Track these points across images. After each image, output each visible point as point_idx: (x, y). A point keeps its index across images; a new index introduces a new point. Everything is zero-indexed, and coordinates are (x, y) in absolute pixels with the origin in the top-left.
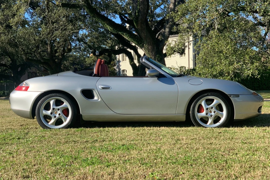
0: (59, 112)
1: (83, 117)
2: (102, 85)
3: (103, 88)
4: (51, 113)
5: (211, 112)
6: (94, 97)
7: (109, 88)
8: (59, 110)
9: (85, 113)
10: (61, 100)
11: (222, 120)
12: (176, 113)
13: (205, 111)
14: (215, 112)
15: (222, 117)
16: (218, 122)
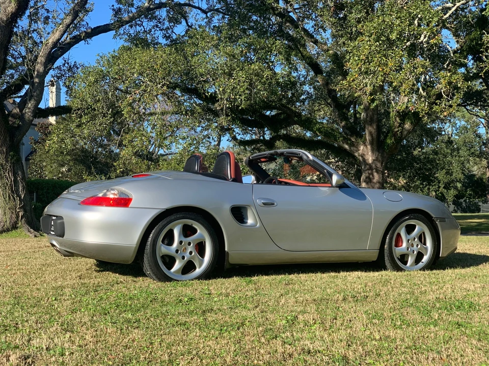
0: (190, 249)
1: (230, 257)
2: (264, 198)
3: (264, 204)
4: (177, 251)
5: (412, 246)
6: (245, 221)
7: (273, 204)
8: (189, 244)
9: (235, 250)
10: (193, 226)
11: (425, 259)
12: (369, 248)
13: (404, 245)
14: (417, 245)
15: (426, 254)
16: (421, 263)
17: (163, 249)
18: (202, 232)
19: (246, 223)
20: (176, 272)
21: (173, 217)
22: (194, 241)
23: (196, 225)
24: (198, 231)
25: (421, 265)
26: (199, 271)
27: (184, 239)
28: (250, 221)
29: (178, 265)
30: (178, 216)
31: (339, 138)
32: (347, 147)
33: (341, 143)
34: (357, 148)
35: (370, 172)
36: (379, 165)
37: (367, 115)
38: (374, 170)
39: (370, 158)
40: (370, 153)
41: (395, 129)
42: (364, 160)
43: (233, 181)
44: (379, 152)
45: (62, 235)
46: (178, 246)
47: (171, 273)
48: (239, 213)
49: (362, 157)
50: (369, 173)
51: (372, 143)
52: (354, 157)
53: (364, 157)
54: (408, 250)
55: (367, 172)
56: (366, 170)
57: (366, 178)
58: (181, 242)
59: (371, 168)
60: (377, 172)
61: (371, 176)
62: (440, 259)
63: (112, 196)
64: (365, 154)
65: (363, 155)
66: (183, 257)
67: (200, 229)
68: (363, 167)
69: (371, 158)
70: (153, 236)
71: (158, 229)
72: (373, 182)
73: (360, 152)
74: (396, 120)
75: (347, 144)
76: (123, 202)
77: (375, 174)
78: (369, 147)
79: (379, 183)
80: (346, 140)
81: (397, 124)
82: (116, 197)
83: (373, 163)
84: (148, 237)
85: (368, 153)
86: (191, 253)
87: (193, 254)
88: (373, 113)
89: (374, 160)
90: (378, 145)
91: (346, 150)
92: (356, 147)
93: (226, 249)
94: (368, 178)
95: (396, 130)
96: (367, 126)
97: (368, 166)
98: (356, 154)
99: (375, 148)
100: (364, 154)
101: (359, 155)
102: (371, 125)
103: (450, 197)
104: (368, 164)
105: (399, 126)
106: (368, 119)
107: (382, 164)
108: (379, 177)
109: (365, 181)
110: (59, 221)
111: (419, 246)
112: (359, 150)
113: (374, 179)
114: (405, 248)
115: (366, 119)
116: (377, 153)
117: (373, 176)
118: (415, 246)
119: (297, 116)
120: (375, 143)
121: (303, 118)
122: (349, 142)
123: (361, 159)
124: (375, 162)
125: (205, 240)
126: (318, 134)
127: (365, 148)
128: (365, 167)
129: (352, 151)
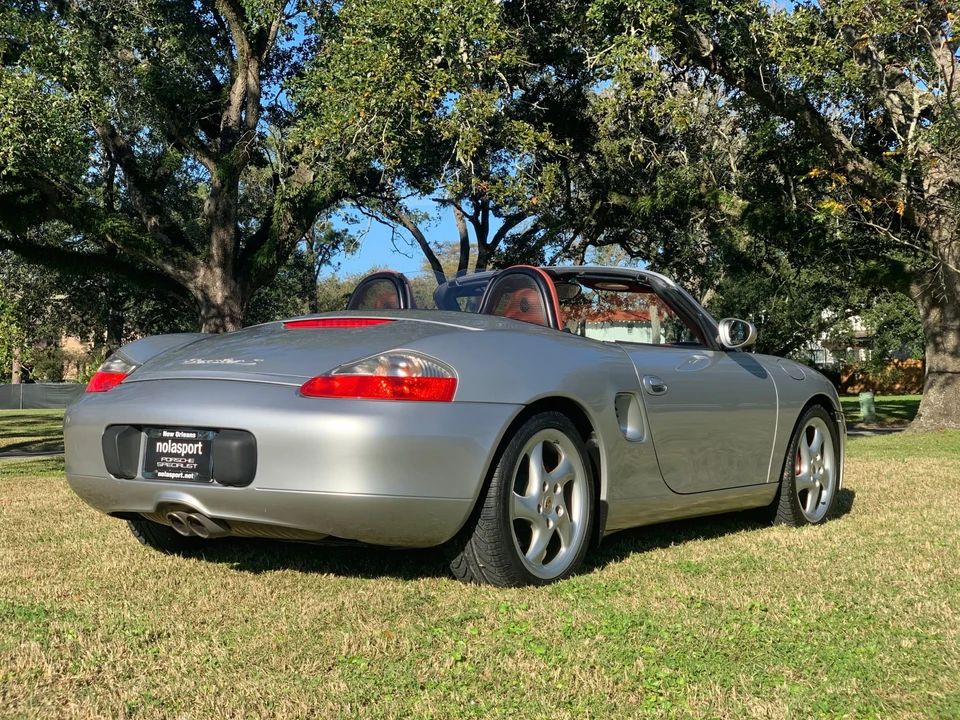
0: (556, 499)
2: (652, 376)
3: (654, 388)
6: (623, 427)
8: (556, 487)
10: (556, 444)
11: (825, 497)
12: (770, 480)
13: (804, 469)
15: (827, 487)
16: (820, 504)
17: (517, 506)
18: (568, 458)
19: (625, 431)
22: (560, 479)
23: (562, 443)
24: (563, 457)
25: (822, 509)
26: (565, 554)
27: (546, 476)
28: (630, 427)
31: (155, 249)
32: (169, 268)
33: (160, 260)
34: (192, 271)
35: (218, 322)
36: (236, 309)
37: (217, 205)
38: (227, 319)
39: (218, 294)
40: (219, 283)
41: (281, 235)
42: (206, 297)
44: (235, 280)
46: (539, 494)
47: (527, 561)
49: (202, 291)
50: (215, 325)
51: (223, 265)
52: (184, 292)
53: (206, 292)
54: (810, 480)
55: (212, 322)
56: (211, 318)
58: (543, 485)
59: (220, 315)
60: (233, 321)
64: (209, 284)
65: (204, 289)
66: (547, 524)
67: (566, 452)
68: (203, 313)
69: (220, 294)
73: (200, 281)
74: (285, 216)
75: (173, 263)
77: (230, 327)
78: (218, 271)
80: (169, 255)
81: (285, 226)
82: (415, 375)
83: (224, 303)
85: (214, 285)
86: (557, 509)
87: (561, 512)
88: (227, 202)
89: (227, 298)
90: (236, 267)
91: (169, 275)
92: (189, 270)
93: (603, 497)
95: (284, 237)
96: (215, 228)
97: (213, 311)
98: (191, 286)
99: (230, 273)
100: (206, 287)
101: (196, 288)
102: (224, 226)
104: (214, 306)
105: (290, 230)
106: (219, 213)
107: (242, 305)
110: (236, 444)
112: (196, 277)
114: (806, 475)
115: (215, 212)
116: (233, 283)
119: (61, 199)
120: (230, 262)
121: (76, 205)
122: (176, 259)
123: (200, 296)
124: (230, 301)
125: (574, 476)
126: (110, 239)
127: (208, 272)
128: (207, 312)
129: (181, 277)
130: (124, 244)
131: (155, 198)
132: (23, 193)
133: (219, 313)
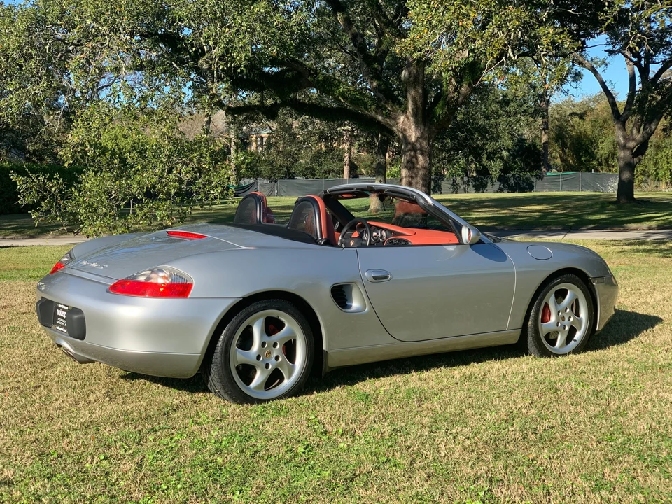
0: (276, 352)
1: (329, 358)
2: (374, 270)
3: (375, 278)
4: (258, 358)
5: (563, 319)
6: (348, 304)
7: (386, 277)
8: (275, 345)
9: (336, 347)
10: (280, 318)
11: (579, 335)
12: (507, 328)
13: (553, 319)
14: (570, 318)
15: (580, 329)
16: (573, 341)
17: (239, 356)
18: (291, 326)
19: (350, 307)
20: (258, 387)
21: (251, 308)
22: (281, 340)
23: (284, 317)
24: (286, 325)
25: (573, 344)
26: (287, 383)
27: (267, 339)
28: (355, 304)
29: (259, 378)
30: (259, 306)
31: (370, 106)
32: (380, 118)
33: (374, 112)
34: (395, 120)
35: (412, 153)
36: (425, 144)
37: (410, 73)
38: (419, 152)
39: (413, 134)
40: (413, 127)
41: (449, 94)
42: (405, 137)
43: (325, 244)
44: (425, 125)
45: (82, 337)
46: (259, 350)
47: (250, 389)
48: (340, 295)
49: (402, 132)
50: (411, 155)
51: (415, 115)
52: (391, 133)
53: (405, 133)
54: (558, 325)
55: (408, 154)
56: (408, 151)
57: (408, 162)
58: (263, 344)
59: (414, 149)
60: (422, 154)
61: (414, 160)
62: (596, 334)
63: (161, 281)
64: (407, 128)
65: (403, 131)
66: (267, 366)
67: (289, 322)
68: (403, 147)
69: (414, 134)
70: (224, 338)
71: (232, 329)
72: (417, 168)
73: (400, 126)
74: (450, 82)
75: (382, 115)
76: (179, 290)
77: (420, 158)
78: (412, 119)
79: (425, 168)
80: (380, 108)
81: (451, 88)
82: (168, 282)
83: (417, 141)
84: (218, 340)
85: (410, 128)
86: (277, 358)
87: (280, 359)
88: (417, 71)
89: (418, 137)
90: (424, 116)
91: (379, 122)
92: (393, 119)
93: (324, 348)
94: (410, 161)
95: (451, 96)
96: (409, 89)
97: (410, 146)
98: (395, 129)
99: (420, 119)
100: (405, 130)
101: (398, 130)
102: (415, 88)
103: (496, 171)
104: (410, 143)
105: (455, 91)
106: (411, 79)
107: (429, 141)
108: (426, 161)
109: (405, 167)
110: (76, 317)
111: (572, 319)
112: (398, 123)
113: (418, 163)
114: (554, 323)
115: (409, 79)
116: (423, 127)
117: (417, 159)
118: (566, 319)
119: (310, 75)
120: (420, 112)
121: (320, 78)
122: (384, 112)
123: (401, 135)
124: (420, 140)
125: (296, 337)
126: (342, 100)
127: (406, 119)
128: (406, 147)
129: (388, 123)
130: (351, 103)
131: (376, 69)
132: (288, 71)
133: (413, 147)
